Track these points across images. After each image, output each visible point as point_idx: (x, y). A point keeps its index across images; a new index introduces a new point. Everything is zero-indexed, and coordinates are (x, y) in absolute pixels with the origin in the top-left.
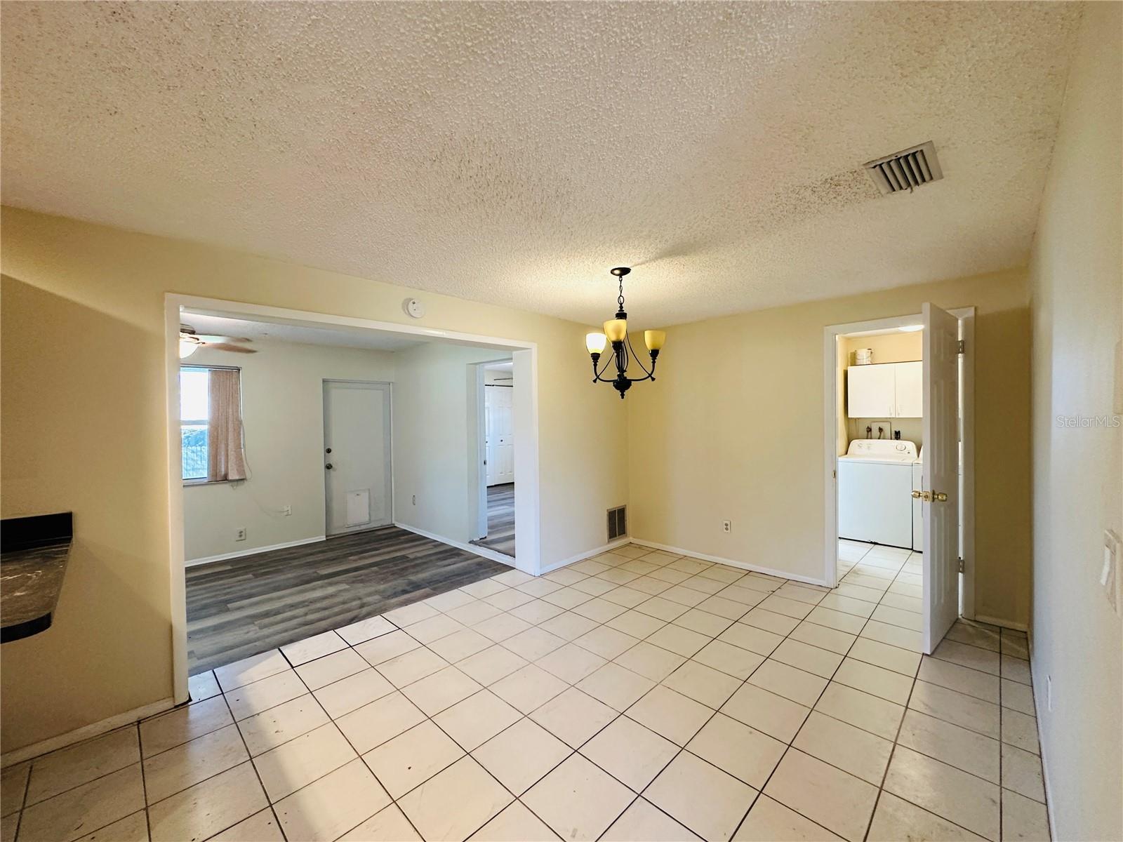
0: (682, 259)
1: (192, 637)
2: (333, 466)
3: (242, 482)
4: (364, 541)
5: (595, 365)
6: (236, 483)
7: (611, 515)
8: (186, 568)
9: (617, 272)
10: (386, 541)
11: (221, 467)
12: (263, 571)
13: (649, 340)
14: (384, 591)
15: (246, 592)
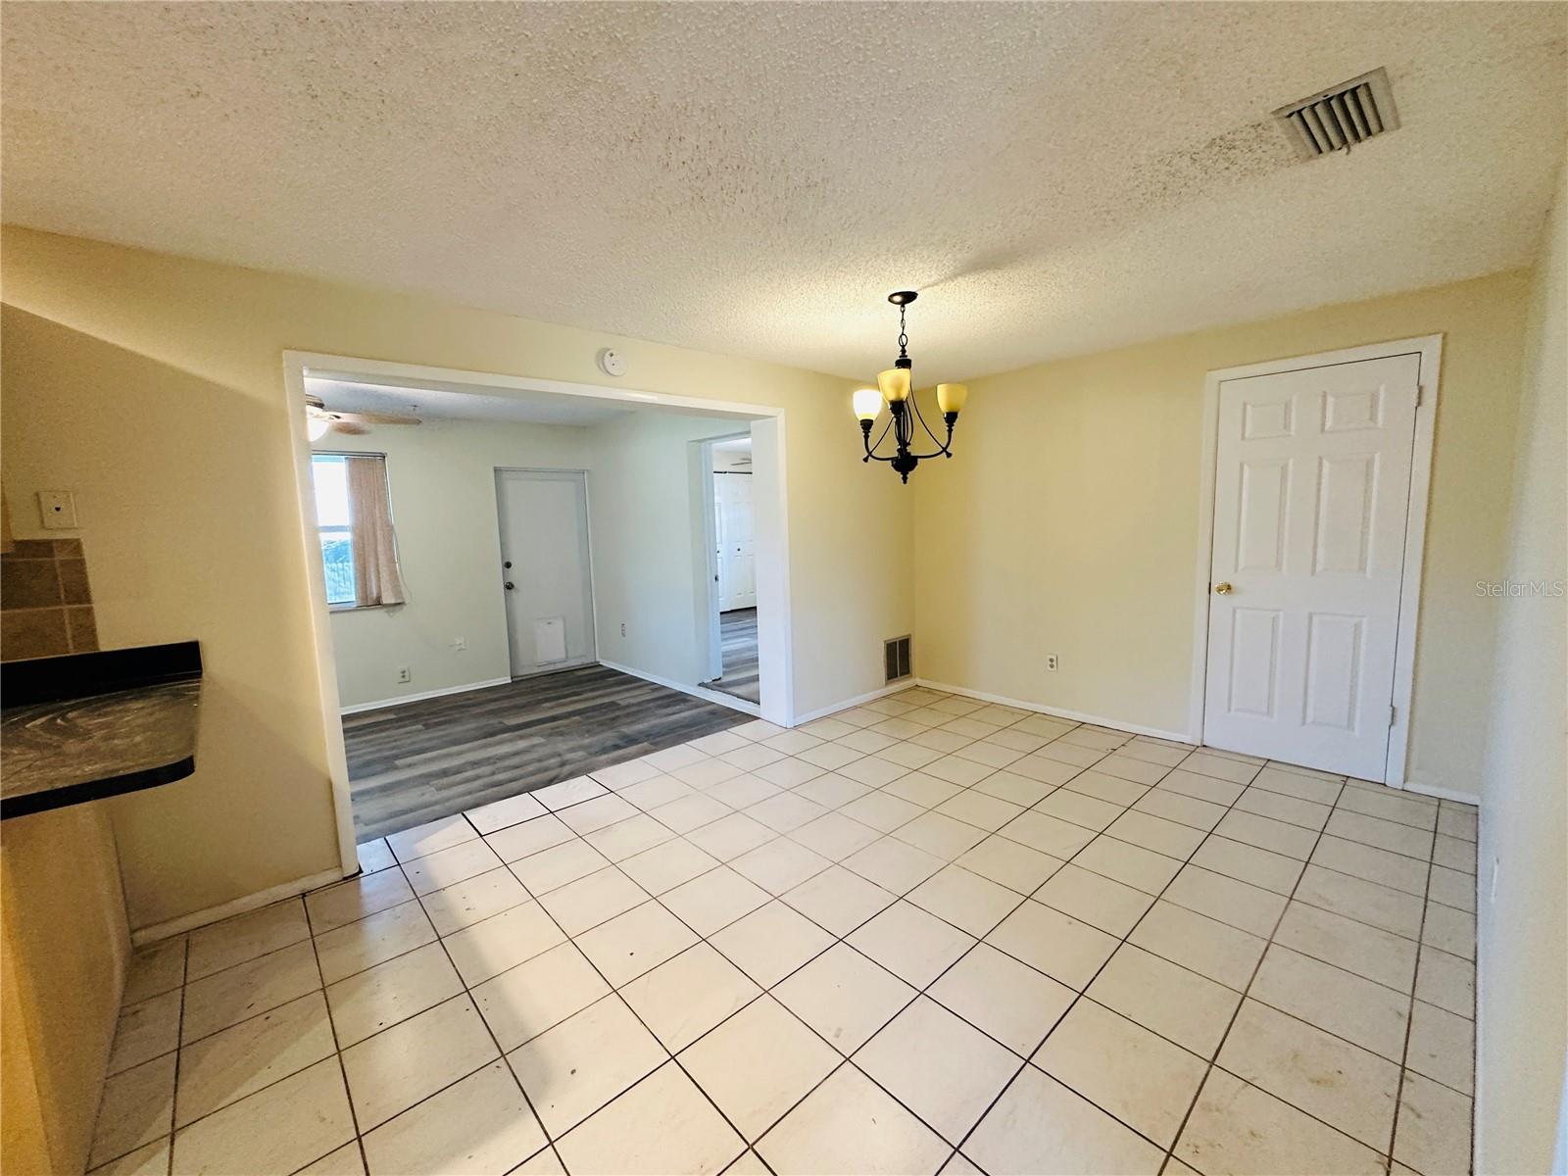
0: (993, 276)
1: (357, 799)
2: (515, 585)
3: (398, 607)
4: (560, 684)
5: (866, 437)
6: (391, 608)
7: (891, 648)
8: (343, 716)
9: (898, 299)
10: (589, 683)
11: (371, 587)
12: (436, 720)
13: (943, 399)
14: (589, 746)
15: (417, 747)
